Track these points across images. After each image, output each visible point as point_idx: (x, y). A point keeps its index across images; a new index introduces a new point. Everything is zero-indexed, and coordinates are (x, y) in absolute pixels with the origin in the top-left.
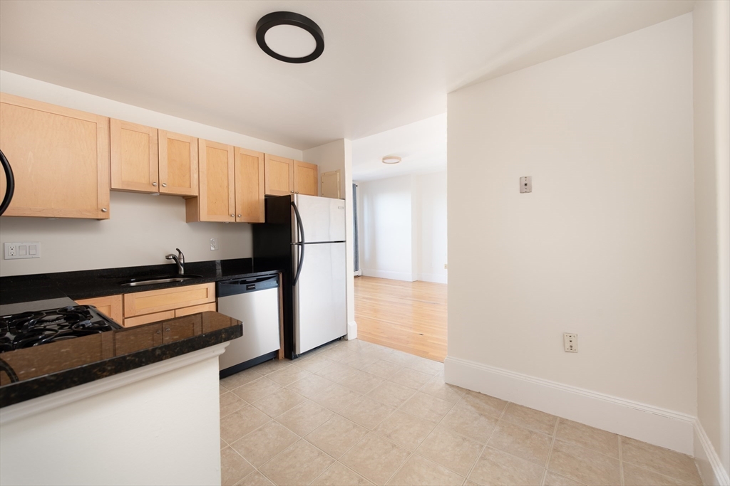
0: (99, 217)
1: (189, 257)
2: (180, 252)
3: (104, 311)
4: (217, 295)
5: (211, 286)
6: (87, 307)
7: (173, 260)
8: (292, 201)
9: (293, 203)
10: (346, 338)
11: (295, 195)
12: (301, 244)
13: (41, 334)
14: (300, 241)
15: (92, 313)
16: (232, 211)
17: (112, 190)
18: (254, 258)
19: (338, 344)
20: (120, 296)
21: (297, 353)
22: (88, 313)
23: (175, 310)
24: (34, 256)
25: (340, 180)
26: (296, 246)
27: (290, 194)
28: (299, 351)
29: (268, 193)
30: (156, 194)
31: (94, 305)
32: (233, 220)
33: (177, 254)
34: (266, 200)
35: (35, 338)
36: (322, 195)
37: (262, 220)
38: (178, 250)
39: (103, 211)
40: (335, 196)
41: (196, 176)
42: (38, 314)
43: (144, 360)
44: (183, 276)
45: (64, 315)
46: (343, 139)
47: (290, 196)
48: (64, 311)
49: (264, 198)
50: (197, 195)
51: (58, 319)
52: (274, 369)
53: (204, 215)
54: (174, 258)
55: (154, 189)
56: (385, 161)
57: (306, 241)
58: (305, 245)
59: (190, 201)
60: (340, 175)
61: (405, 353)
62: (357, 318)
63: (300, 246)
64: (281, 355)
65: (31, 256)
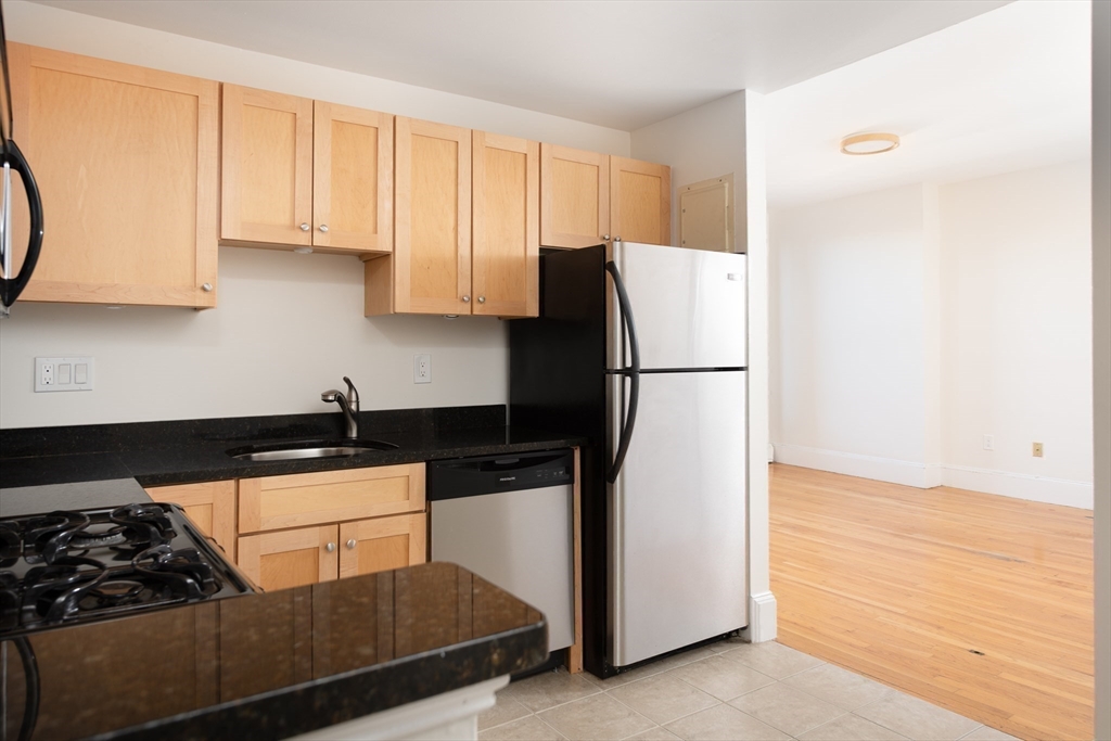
0: (197, 305)
1: (371, 400)
2: (351, 386)
3: (198, 519)
4: (431, 494)
5: (417, 471)
6: (166, 507)
7: (336, 403)
8: (608, 260)
9: (612, 266)
10: (744, 634)
11: (617, 245)
12: (632, 372)
13: (73, 572)
14: (629, 364)
15: (175, 525)
16: (464, 289)
17: (225, 244)
18: (511, 406)
19: (723, 651)
20: (232, 483)
21: (618, 663)
22: (167, 523)
23: (339, 523)
24: (83, 387)
25: (731, 200)
26: (617, 377)
27: (604, 242)
28: (622, 659)
29: (547, 242)
30: (305, 251)
31: (181, 504)
32: (465, 310)
33: (344, 389)
34: (542, 260)
35: (60, 581)
36: (682, 244)
37: (533, 310)
38: (347, 380)
39: (204, 289)
40: (717, 246)
41: (389, 205)
42: (75, 516)
43: (282, 722)
44: (356, 444)
45: (121, 524)
46: (741, 92)
47: (603, 248)
48: (123, 512)
49: (537, 254)
50: (391, 250)
51: (111, 533)
52: (559, 697)
53: (404, 299)
54: (340, 399)
55: (302, 239)
56: (848, 148)
57: (642, 366)
58: (641, 376)
59: (373, 264)
60: (731, 190)
61: (930, 705)
62: (775, 583)
63: (628, 379)
64: (577, 660)
65: (77, 387)
